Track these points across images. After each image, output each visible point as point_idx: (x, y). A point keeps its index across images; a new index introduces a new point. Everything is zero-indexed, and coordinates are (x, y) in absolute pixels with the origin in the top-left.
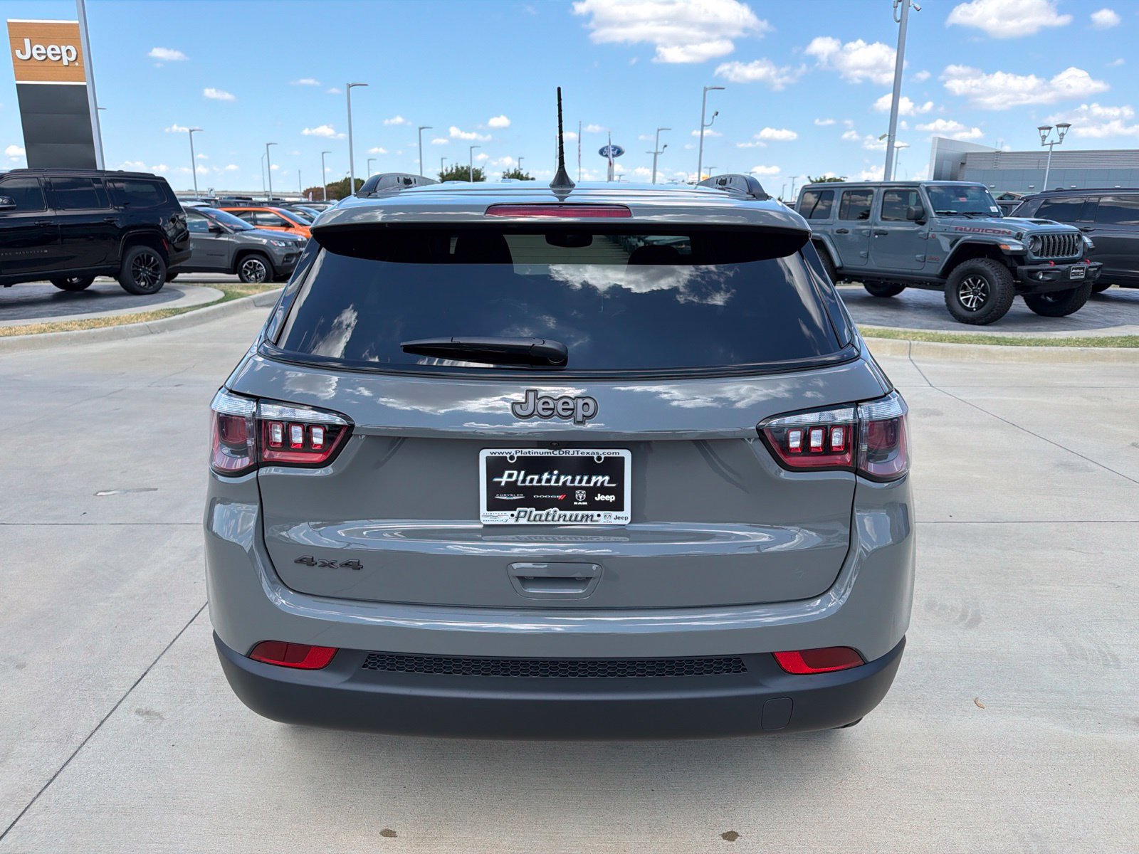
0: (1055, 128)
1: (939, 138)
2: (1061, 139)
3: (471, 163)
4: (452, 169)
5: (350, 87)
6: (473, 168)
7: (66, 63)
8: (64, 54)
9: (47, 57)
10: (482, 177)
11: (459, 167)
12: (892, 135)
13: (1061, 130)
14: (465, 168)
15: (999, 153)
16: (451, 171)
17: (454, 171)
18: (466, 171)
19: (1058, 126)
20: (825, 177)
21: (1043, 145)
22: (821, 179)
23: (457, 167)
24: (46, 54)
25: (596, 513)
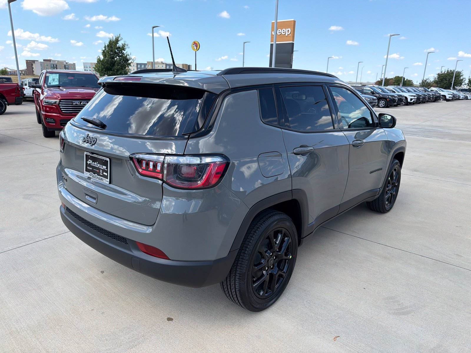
3: (456, 69)
4: (445, 71)
5: (391, 36)
6: (456, 70)
7: (287, 35)
8: (287, 31)
9: (281, 33)
10: (461, 75)
11: (449, 70)
14: (452, 71)
16: (444, 72)
17: (446, 72)
18: (453, 72)
23: (448, 70)
24: (281, 32)
25: (103, 178)
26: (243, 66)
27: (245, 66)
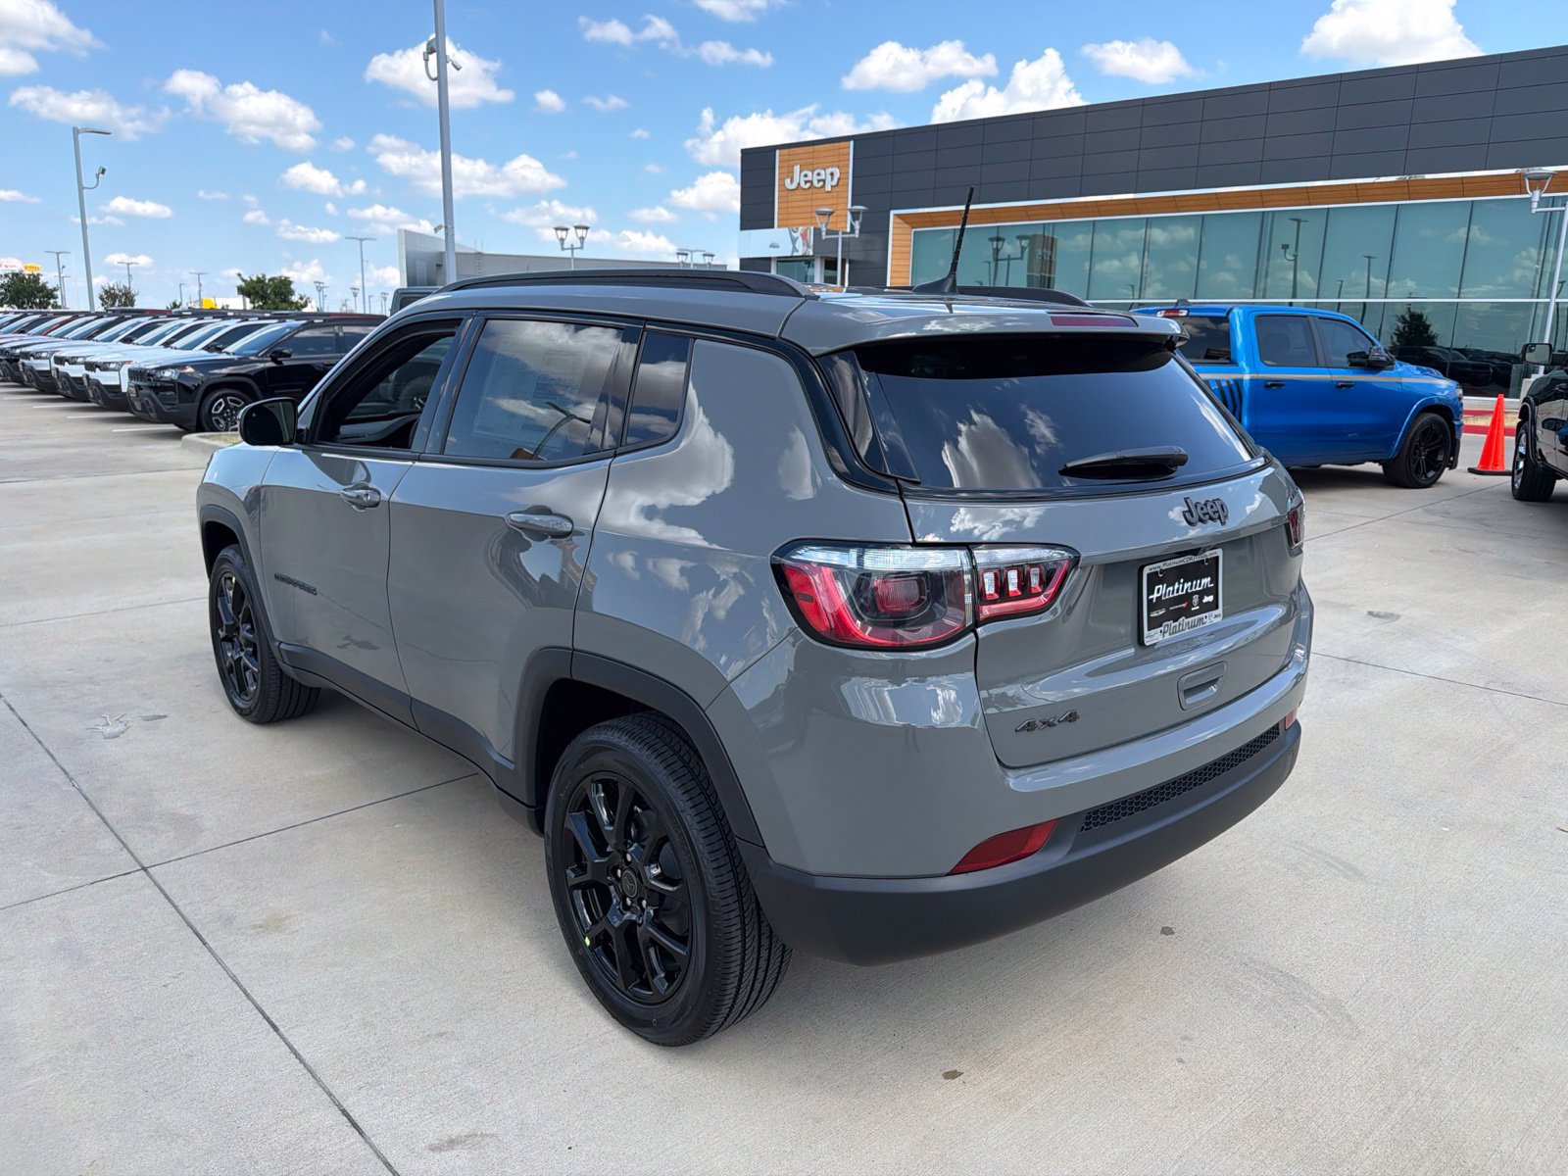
0: (572, 230)
1: (406, 231)
2: (582, 243)
12: (449, 227)
13: (580, 232)
15: (479, 254)
19: (577, 228)
20: (264, 276)
21: (563, 249)
22: (258, 278)
25: (1203, 615)
26: (1007, 284)
27: (1009, 286)
